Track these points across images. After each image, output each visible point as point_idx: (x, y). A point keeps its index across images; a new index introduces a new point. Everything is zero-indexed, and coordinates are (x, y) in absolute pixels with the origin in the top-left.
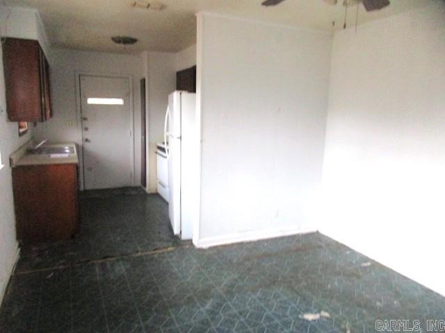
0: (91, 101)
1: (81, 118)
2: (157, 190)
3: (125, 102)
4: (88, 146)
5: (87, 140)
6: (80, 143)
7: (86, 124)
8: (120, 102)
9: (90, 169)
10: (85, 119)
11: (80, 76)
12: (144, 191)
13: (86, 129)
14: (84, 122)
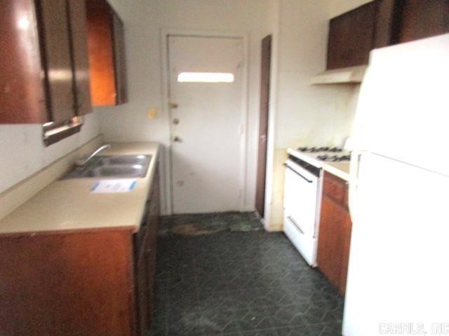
0: (184, 77)
1: (170, 104)
2: (282, 226)
3: (235, 77)
4: (179, 148)
5: (177, 139)
6: (167, 143)
7: (177, 114)
8: (228, 78)
9: (181, 183)
10: (175, 106)
11: (168, 36)
12: (262, 226)
13: (176, 122)
14: (174, 110)
